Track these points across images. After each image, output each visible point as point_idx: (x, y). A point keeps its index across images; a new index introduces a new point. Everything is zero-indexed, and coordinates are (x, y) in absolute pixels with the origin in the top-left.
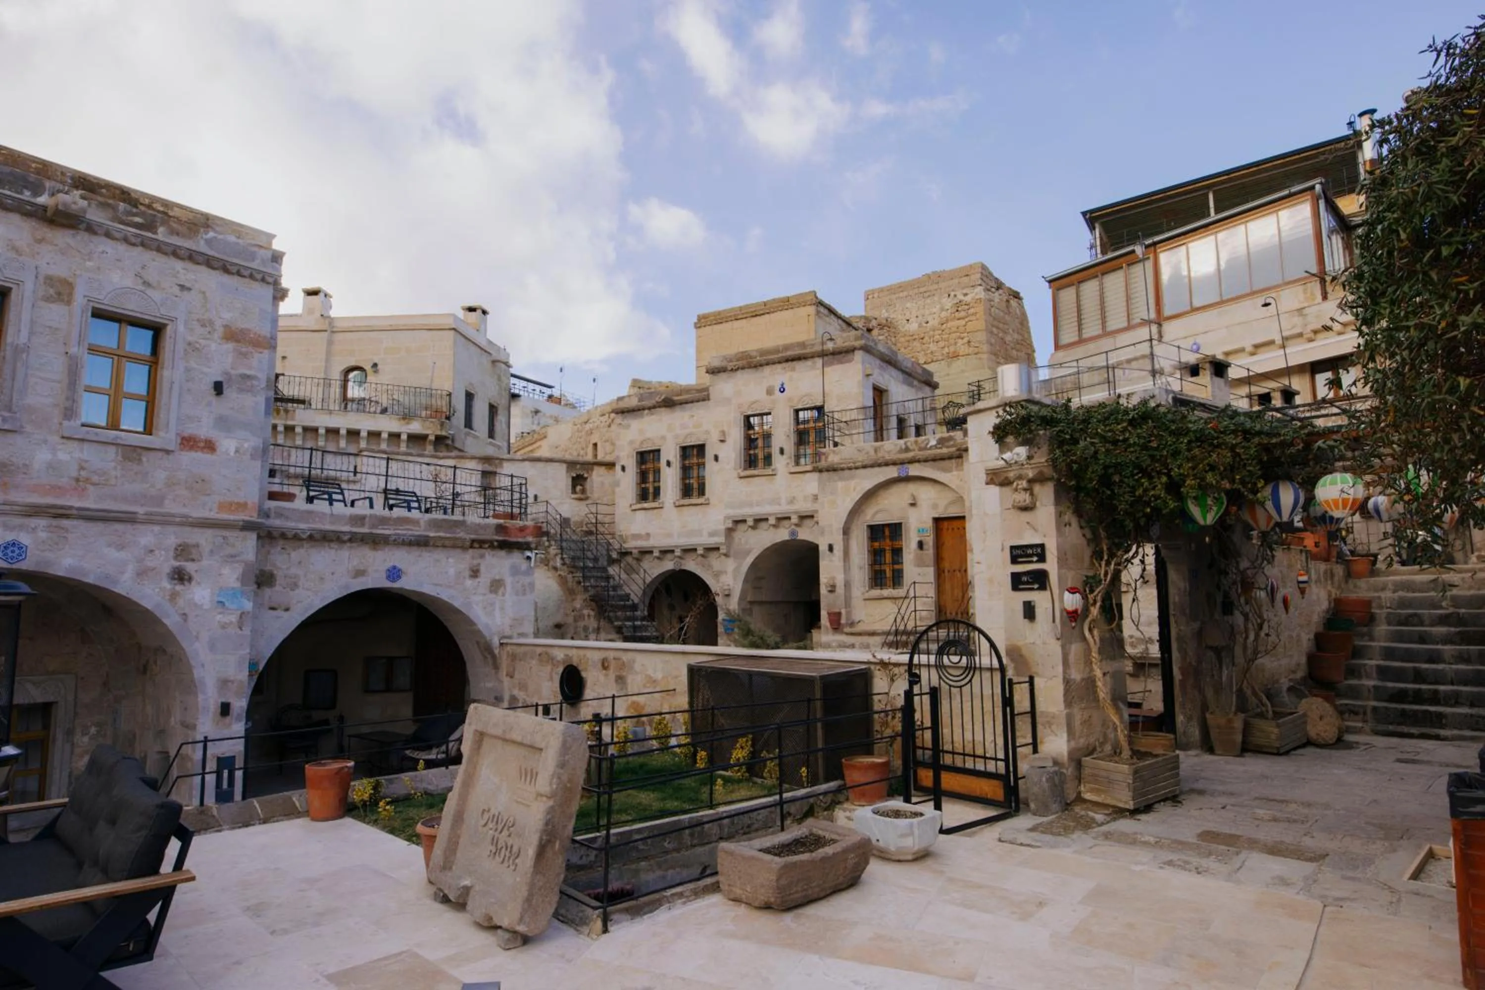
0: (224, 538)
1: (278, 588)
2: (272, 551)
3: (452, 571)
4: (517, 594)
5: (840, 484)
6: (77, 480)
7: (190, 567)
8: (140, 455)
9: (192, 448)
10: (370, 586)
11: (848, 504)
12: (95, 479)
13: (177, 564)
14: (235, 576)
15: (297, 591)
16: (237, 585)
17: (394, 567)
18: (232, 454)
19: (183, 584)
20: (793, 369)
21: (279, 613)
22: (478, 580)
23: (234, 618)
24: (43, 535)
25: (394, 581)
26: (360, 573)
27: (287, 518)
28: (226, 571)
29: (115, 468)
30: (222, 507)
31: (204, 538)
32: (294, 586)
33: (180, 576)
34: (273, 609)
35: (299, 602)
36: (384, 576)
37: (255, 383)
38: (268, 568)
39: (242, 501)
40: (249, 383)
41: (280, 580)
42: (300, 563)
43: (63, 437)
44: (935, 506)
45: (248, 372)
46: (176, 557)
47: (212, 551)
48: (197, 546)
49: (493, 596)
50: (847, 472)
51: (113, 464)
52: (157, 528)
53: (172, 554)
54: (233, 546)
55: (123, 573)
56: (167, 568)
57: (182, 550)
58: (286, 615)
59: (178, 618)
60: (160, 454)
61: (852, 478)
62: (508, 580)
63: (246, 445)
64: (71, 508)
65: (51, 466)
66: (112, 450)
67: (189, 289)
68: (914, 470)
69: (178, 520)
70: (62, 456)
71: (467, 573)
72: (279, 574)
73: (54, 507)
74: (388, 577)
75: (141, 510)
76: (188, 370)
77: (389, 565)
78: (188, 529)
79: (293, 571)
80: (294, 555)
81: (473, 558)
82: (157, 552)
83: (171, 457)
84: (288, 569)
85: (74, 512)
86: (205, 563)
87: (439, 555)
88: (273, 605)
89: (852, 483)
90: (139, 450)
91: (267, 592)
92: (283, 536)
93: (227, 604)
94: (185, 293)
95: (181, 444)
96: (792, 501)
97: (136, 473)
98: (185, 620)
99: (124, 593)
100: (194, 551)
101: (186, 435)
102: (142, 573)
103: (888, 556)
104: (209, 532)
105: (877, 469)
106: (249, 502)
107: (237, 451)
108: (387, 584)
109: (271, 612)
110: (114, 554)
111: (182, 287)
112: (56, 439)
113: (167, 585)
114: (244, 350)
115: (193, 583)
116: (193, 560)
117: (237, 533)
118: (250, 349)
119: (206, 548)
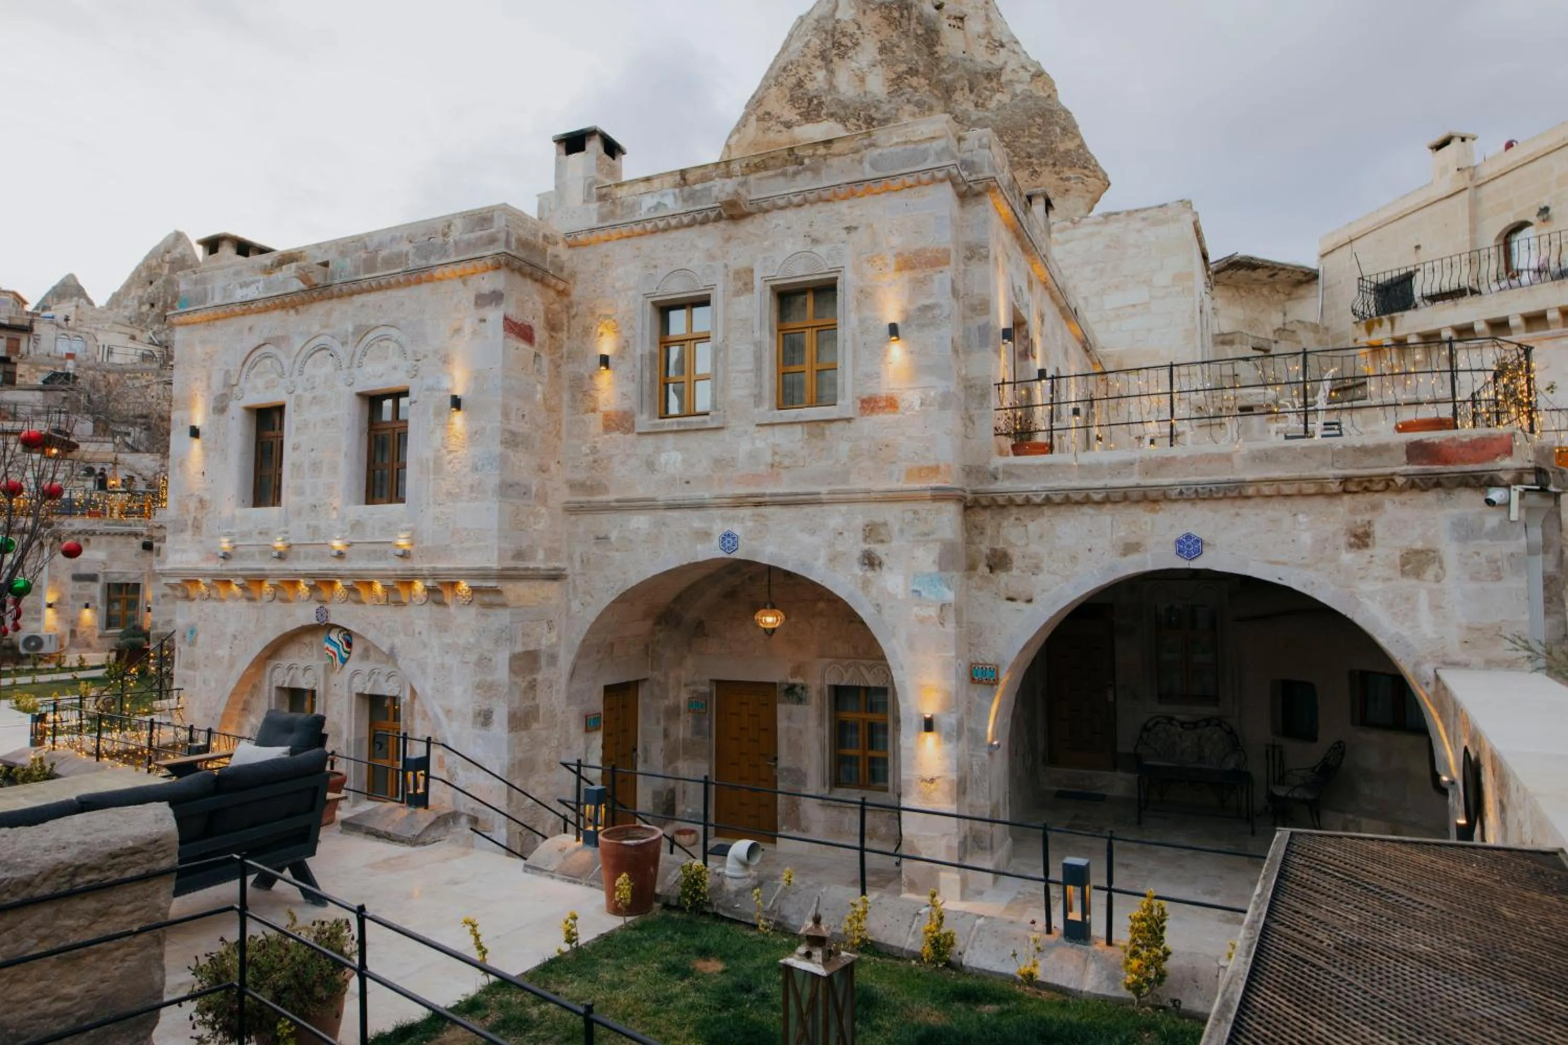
0: (915, 512)
1: (1015, 572)
2: (1005, 524)
3: (1306, 538)
4: (1474, 578)
6: (772, 466)
7: (879, 550)
8: (823, 429)
9: (873, 410)
10: (1150, 567)
12: (786, 462)
13: (866, 547)
14: (931, 559)
15: (1041, 577)
16: (934, 569)
17: (1188, 537)
18: (917, 408)
19: (873, 570)
21: (1020, 605)
22: (1367, 552)
23: (933, 612)
24: (750, 524)
25: (1191, 558)
26: (1130, 548)
27: (1019, 477)
28: (920, 552)
29: (802, 448)
30: (910, 474)
31: (891, 514)
32: (1036, 569)
33: (870, 561)
34: (1011, 599)
35: (1043, 591)
36: (1172, 549)
37: (937, 312)
38: (1000, 546)
39: (932, 464)
40: (930, 315)
41: (1017, 562)
42: (1041, 537)
43: (758, 425)
45: (928, 302)
46: (865, 539)
47: (902, 531)
48: (885, 524)
49: (1408, 583)
51: (801, 444)
52: (843, 508)
53: (860, 535)
54: (926, 520)
55: (816, 559)
56: (857, 553)
57: (871, 530)
58: (1030, 606)
59: (872, 610)
60: (841, 425)
62: (1450, 550)
63: (932, 394)
64: (763, 495)
65: (753, 456)
66: (798, 428)
67: (856, 228)
69: (860, 496)
70: (759, 444)
71: (1342, 540)
72: (1015, 553)
73: (751, 496)
74: (1180, 552)
75: (824, 489)
76: (862, 321)
77: (1179, 533)
78: (875, 505)
79: (1034, 548)
80: (1032, 527)
81: (1354, 511)
82: (846, 534)
83: (853, 425)
84: (1027, 545)
85: (767, 499)
86: (894, 544)
87: (1278, 510)
88: (1011, 595)
90: (822, 424)
91: (1003, 577)
92: (1011, 502)
93: (923, 593)
94: (853, 234)
95: (862, 408)
97: (822, 450)
98: (879, 612)
99: (817, 580)
100: (882, 530)
101: (865, 397)
102: (833, 559)
104: (898, 507)
106: (942, 465)
107: (922, 404)
108: (1181, 563)
109: (1009, 603)
110: (806, 539)
111: (849, 229)
112: (752, 428)
113: (858, 570)
114: (921, 276)
115: (884, 568)
116: (882, 541)
117: (930, 506)
118: (929, 271)
119: (896, 527)
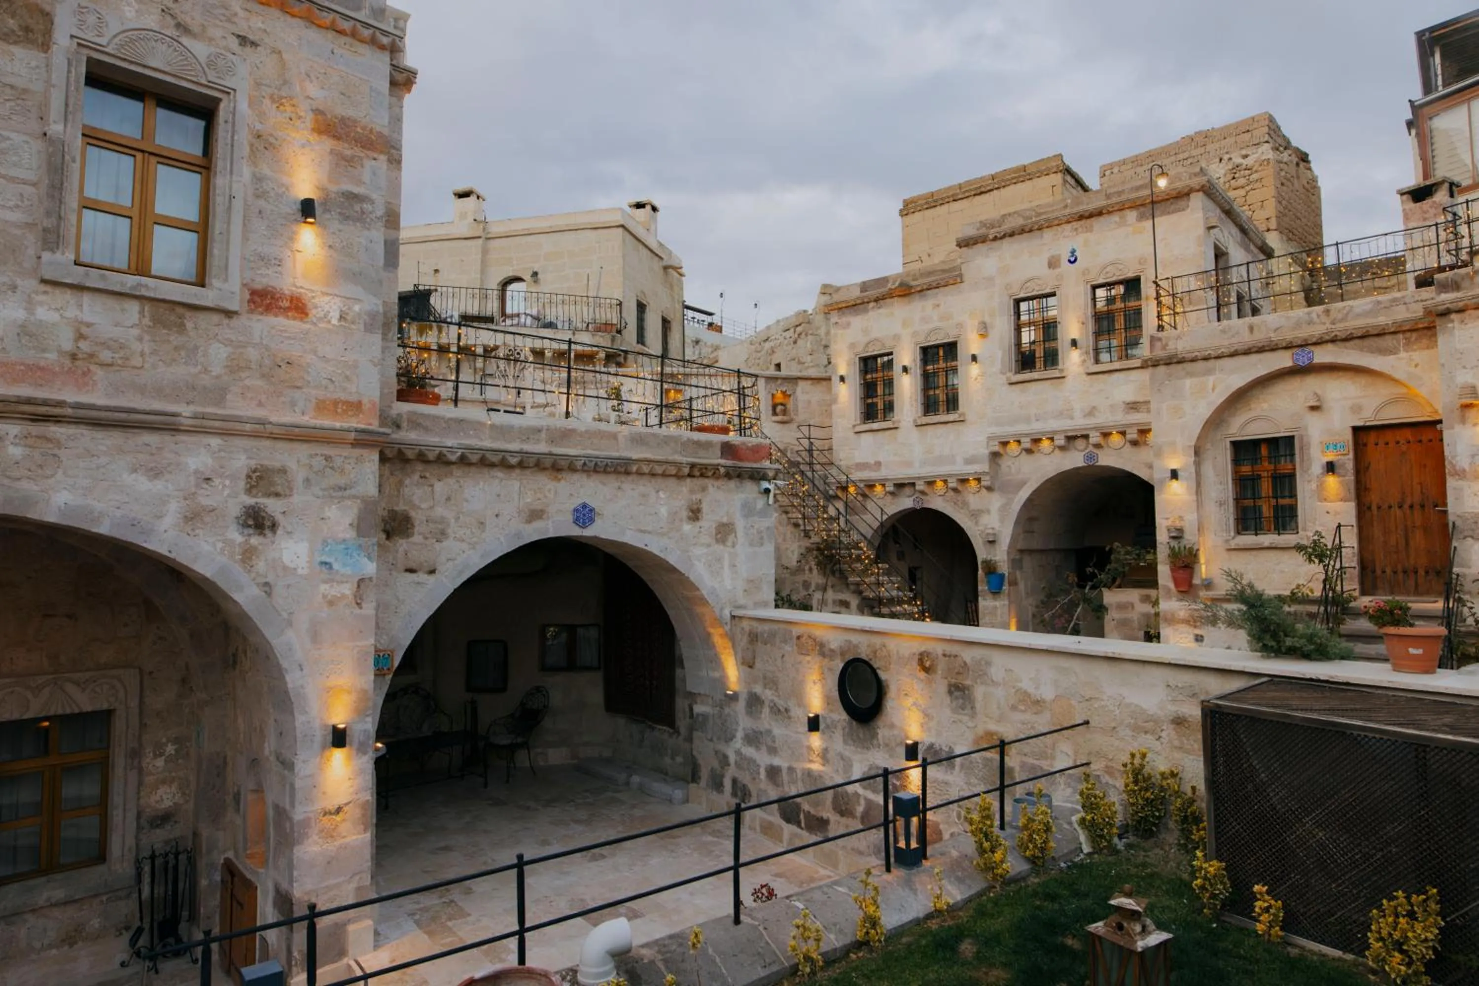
0: (328, 458)
1: (417, 538)
2: (407, 481)
3: (663, 511)
4: (751, 545)
5: (1188, 382)
6: (74, 357)
7: (273, 506)
8: (181, 317)
9: (268, 309)
10: (551, 534)
11: (1204, 410)
12: (105, 355)
13: (250, 501)
14: (348, 521)
15: (445, 544)
16: (351, 534)
17: (584, 506)
18: (335, 321)
19: (262, 534)
20: (1090, 230)
21: (422, 577)
22: (698, 524)
23: (347, 590)
25: (584, 526)
26: (535, 515)
27: (426, 429)
28: (332, 512)
29: (140, 339)
30: (321, 407)
31: (294, 459)
32: (441, 536)
33: (258, 522)
34: (411, 571)
35: (448, 560)
36: (570, 518)
37: (367, 207)
38: (401, 507)
39: (353, 398)
40: (357, 207)
41: (420, 528)
42: (448, 499)
43: (44, 281)
44: (1356, 409)
45: (356, 190)
46: (249, 491)
47: (307, 481)
48: (283, 471)
49: (719, 548)
50: (1201, 365)
51: (136, 332)
52: (215, 442)
53: (242, 484)
54: (342, 471)
55: (160, 517)
56: (234, 509)
57: (260, 478)
58: (432, 579)
59: (256, 591)
60: (215, 318)
61: (1209, 372)
62: (740, 524)
63: (357, 308)
64: (60, 404)
66: (134, 307)
67: (254, 44)
68: (1322, 355)
69: (248, 427)
70: (43, 314)
71: (685, 514)
72: (417, 517)
73: (29, 401)
74: (576, 521)
75: (186, 410)
76: (258, 179)
77: (577, 502)
78: (268, 443)
79: (439, 511)
80: (439, 486)
81: (692, 492)
82: (217, 481)
83: (235, 322)
84: (432, 508)
85: (69, 411)
86: (298, 499)
87: (645, 486)
88: (413, 565)
89: (1211, 380)
90: (180, 310)
91: (402, 544)
92: (422, 458)
93: (336, 566)
94: (248, 49)
95: (251, 301)
96: (1091, 412)
97: (176, 348)
98: (269, 594)
99: (163, 550)
100: (277, 479)
101: (258, 286)
102: (193, 517)
103: (1266, 487)
104: (303, 450)
105: (1254, 358)
106: (365, 401)
107: (341, 318)
108: (575, 531)
109: (408, 574)
110: (143, 484)
111: (243, 40)
112: (30, 284)
113: (236, 535)
114: (348, 152)
115: (280, 532)
116: (277, 495)
117: (347, 451)
118: (358, 152)
119: (299, 475)
